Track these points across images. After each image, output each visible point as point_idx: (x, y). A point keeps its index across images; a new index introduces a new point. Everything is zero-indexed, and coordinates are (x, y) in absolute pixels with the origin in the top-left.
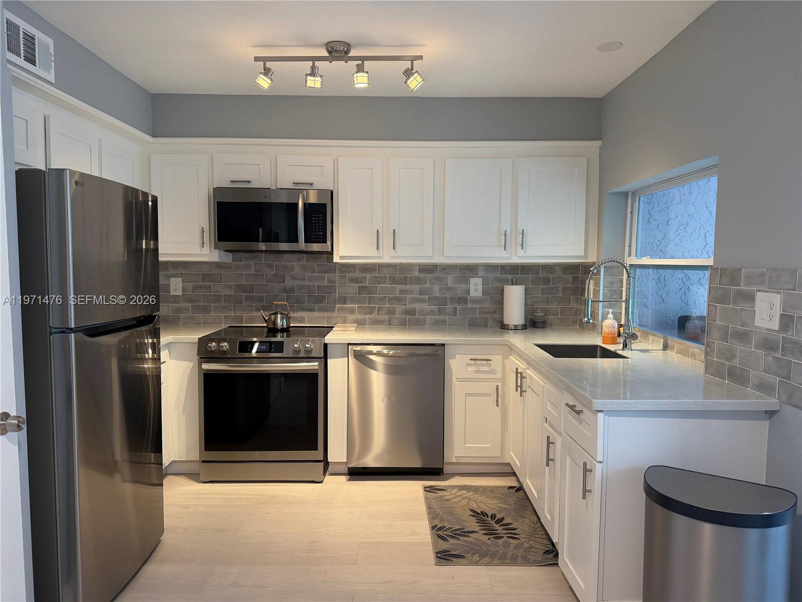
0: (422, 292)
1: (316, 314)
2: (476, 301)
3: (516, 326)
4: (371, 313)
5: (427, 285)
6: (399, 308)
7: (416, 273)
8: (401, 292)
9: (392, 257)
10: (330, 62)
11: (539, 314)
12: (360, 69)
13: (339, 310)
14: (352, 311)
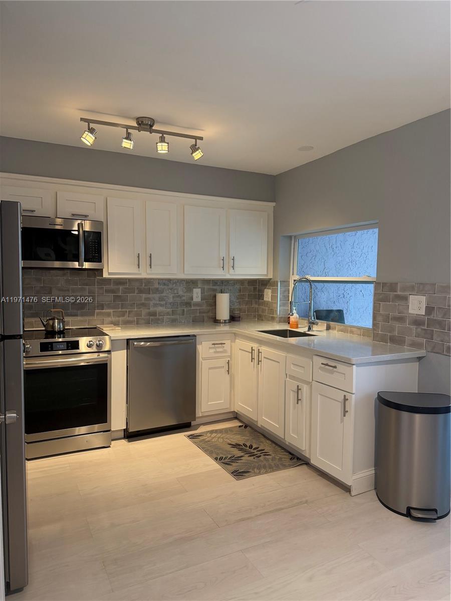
0: (161, 299)
1: (79, 318)
2: (197, 304)
3: (225, 321)
4: (123, 315)
5: (164, 294)
6: (144, 312)
7: (156, 286)
8: (146, 299)
9: (148, 274)
10: (139, 131)
11: (236, 312)
12: (162, 140)
13: (97, 315)
14: (109, 315)
